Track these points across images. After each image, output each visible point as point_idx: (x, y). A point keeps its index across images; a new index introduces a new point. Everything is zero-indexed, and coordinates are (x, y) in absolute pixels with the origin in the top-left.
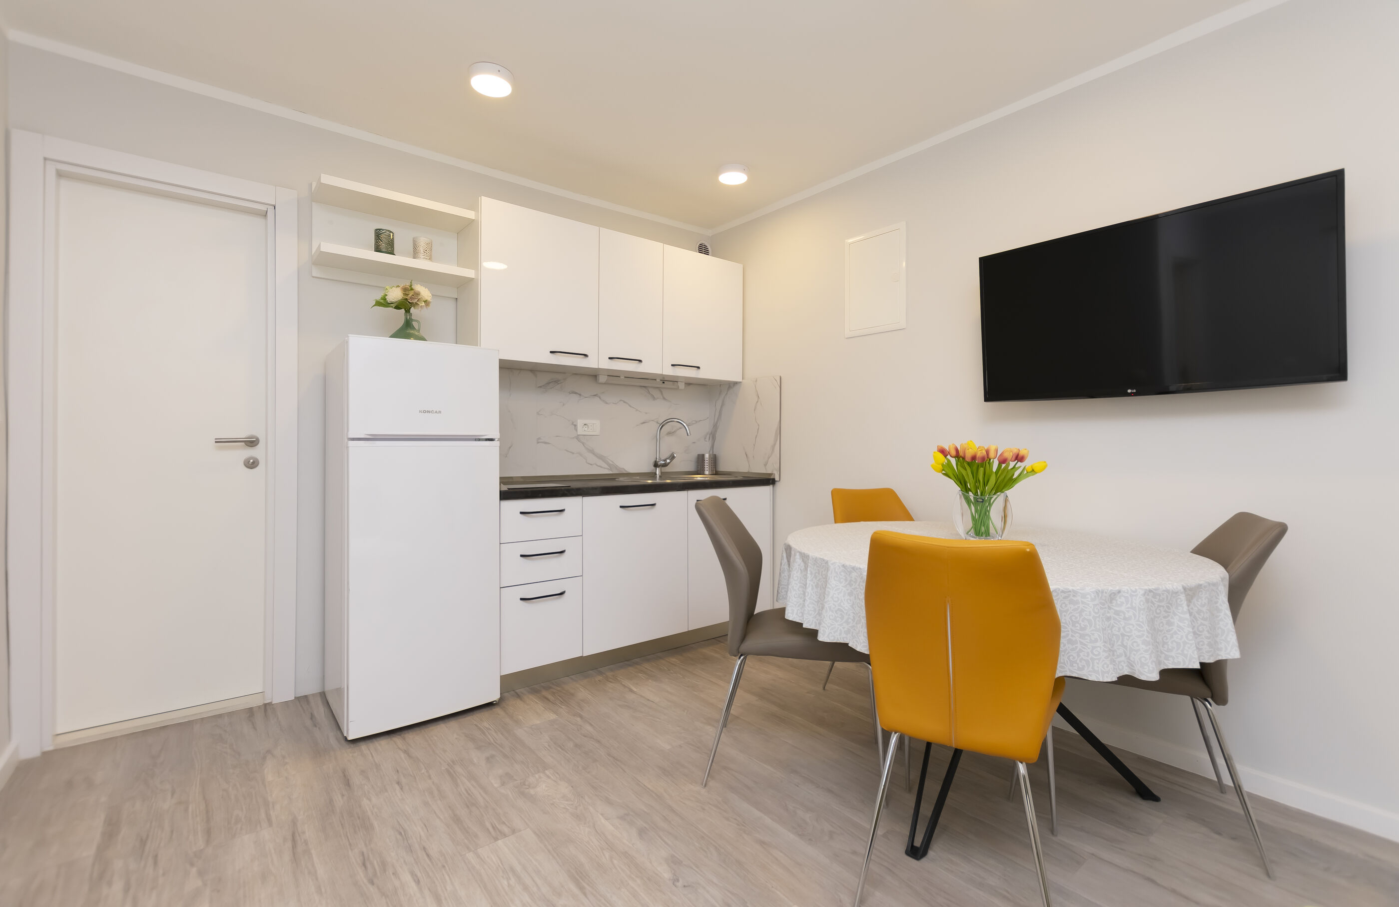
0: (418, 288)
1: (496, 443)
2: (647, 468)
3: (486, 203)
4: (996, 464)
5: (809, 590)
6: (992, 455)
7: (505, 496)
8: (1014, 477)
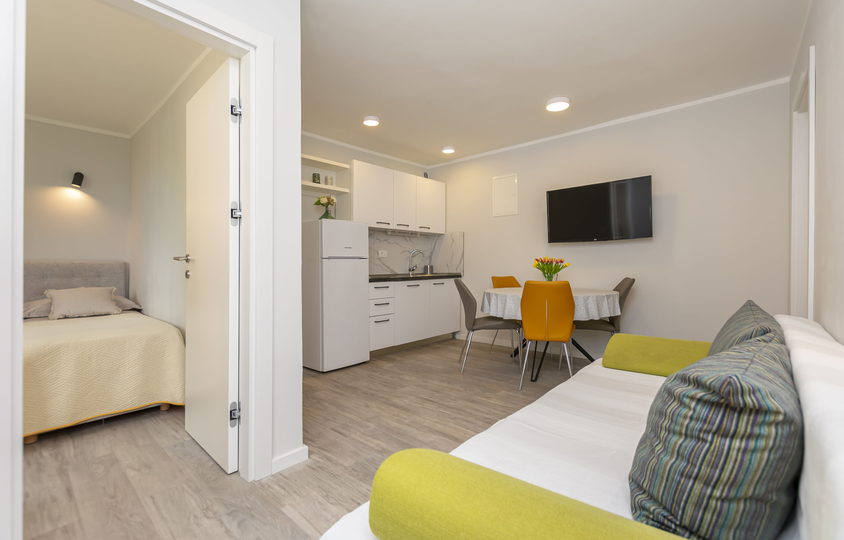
0: (332, 198)
1: (368, 260)
2: (407, 272)
3: (355, 162)
4: (554, 263)
5: (499, 305)
6: (553, 261)
7: (371, 280)
8: (560, 268)
